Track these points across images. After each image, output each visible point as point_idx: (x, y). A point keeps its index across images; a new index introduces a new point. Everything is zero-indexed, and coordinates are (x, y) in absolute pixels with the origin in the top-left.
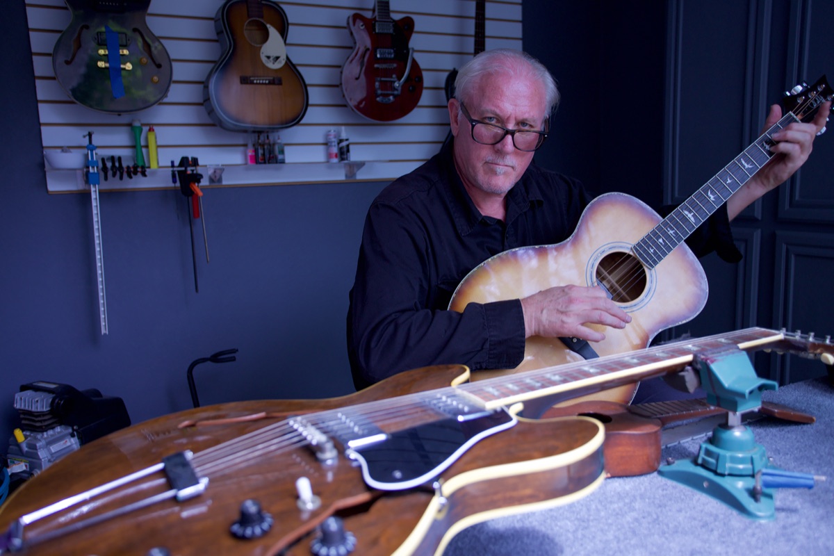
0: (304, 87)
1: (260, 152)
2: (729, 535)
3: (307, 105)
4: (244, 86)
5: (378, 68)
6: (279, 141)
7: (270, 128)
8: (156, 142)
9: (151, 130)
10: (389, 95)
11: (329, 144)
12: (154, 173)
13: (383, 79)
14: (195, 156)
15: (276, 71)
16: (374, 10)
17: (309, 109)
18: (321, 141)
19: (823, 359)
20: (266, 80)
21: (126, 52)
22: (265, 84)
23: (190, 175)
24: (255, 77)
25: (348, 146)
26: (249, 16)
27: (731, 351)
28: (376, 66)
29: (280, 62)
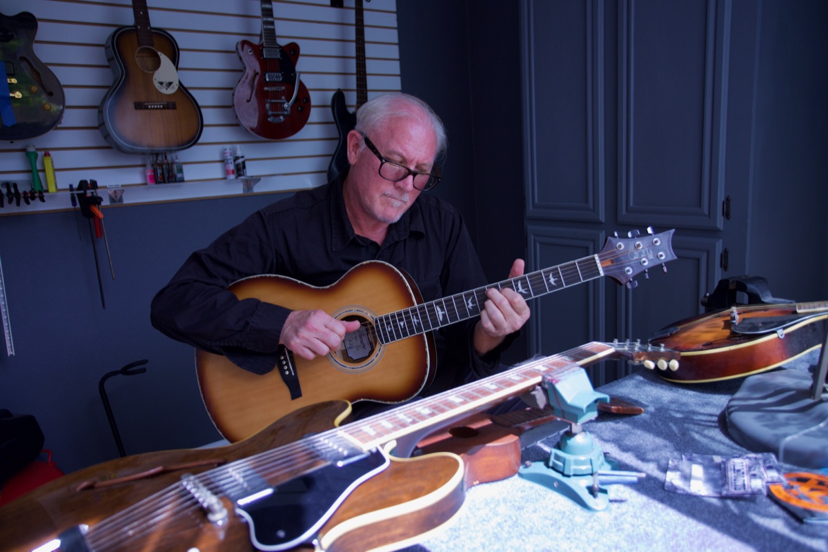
0: (197, 108)
1: (159, 171)
2: (573, 530)
3: (202, 126)
4: (138, 111)
5: (268, 91)
6: (177, 161)
7: (166, 150)
8: (53, 166)
9: (47, 155)
10: (279, 115)
11: (226, 161)
12: (53, 196)
13: (273, 101)
14: (94, 179)
15: (170, 96)
16: (261, 36)
17: (205, 129)
18: (218, 158)
19: (646, 365)
20: (160, 105)
21: (14, 81)
22: (160, 108)
23: (89, 197)
24: (148, 102)
25: (244, 163)
26: (139, 45)
27: (572, 369)
28: (266, 89)
29: (173, 88)
